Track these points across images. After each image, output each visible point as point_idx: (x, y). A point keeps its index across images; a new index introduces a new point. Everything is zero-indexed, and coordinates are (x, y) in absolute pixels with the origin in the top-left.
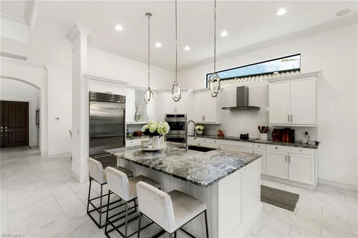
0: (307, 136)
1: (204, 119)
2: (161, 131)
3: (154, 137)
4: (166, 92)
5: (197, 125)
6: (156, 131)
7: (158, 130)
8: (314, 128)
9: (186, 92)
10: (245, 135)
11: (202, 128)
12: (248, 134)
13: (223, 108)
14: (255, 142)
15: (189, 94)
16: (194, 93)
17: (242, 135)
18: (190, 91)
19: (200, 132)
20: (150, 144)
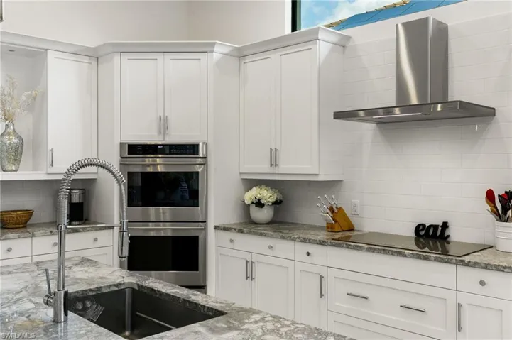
1: (274, 163)
4: (125, 57)
5: (251, 183)
9: (202, 56)
10: (436, 227)
11: (267, 195)
12: (445, 225)
13: (338, 115)
14: (468, 264)
15: (218, 64)
16: (240, 57)
17: (420, 229)
18: (220, 50)
19: (264, 215)
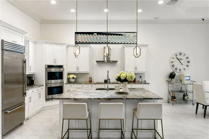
0: (141, 78)
2: (129, 78)
3: (124, 82)
6: (126, 78)
7: (127, 78)
8: (143, 74)
11: (75, 76)
16: (67, 46)
17: (105, 81)
20: (120, 89)
